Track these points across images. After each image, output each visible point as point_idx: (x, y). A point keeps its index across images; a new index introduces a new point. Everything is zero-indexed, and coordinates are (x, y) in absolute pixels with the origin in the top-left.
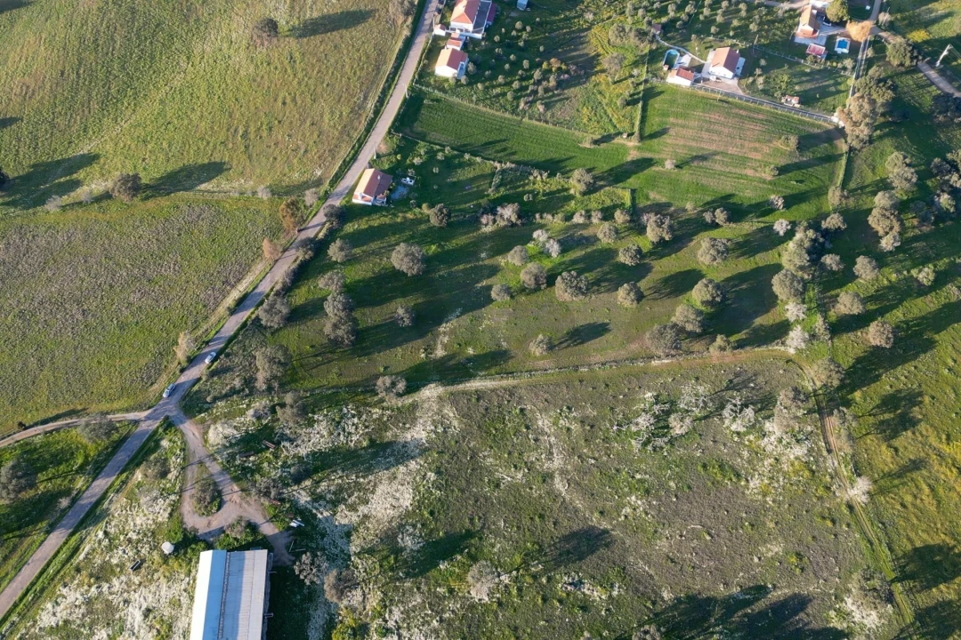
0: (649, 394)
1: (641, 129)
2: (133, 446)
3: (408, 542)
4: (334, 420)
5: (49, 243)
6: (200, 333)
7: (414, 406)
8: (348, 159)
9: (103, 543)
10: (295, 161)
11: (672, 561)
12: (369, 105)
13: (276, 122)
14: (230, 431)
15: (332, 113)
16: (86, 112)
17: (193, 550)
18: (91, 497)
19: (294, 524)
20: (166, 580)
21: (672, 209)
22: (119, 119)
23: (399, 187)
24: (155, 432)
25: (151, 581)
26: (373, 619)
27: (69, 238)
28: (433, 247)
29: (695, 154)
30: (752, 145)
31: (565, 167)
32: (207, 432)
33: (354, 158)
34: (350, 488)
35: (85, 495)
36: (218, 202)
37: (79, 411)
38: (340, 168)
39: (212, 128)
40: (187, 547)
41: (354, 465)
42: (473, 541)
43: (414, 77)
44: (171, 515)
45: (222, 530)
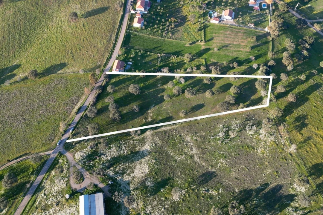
0: (221, 125)
1: (205, 39)
2: (49, 163)
3: (149, 184)
4: (118, 146)
5: (8, 97)
6: (67, 122)
7: (144, 138)
8: (108, 58)
9: (44, 198)
10: (90, 60)
11: (237, 179)
12: (113, 39)
13: (82, 47)
14: (83, 154)
15: (101, 42)
16: (14, 50)
17: (76, 196)
18: (38, 182)
19: (110, 183)
20: (68, 207)
21: (219, 64)
22: (26, 51)
23: (127, 65)
24: (56, 157)
25: (63, 208)
26: (141, 211)
27: (15, 94)
28: (142, 84)
29: (223, 45)
30: (241, 40)
31: (182, 53)
32: (75, 155)
33: (110, 57)
34: (127, 168)
35: (35, 182)
36: (66, 76)
37: (28, 153)
38: (106, 61)
39: (60, 51)
40: (74, 195)
41: (127, 160)
42: (171, 181)
43: (127, 28)
44: (66, 185)
45: (85, 188)
